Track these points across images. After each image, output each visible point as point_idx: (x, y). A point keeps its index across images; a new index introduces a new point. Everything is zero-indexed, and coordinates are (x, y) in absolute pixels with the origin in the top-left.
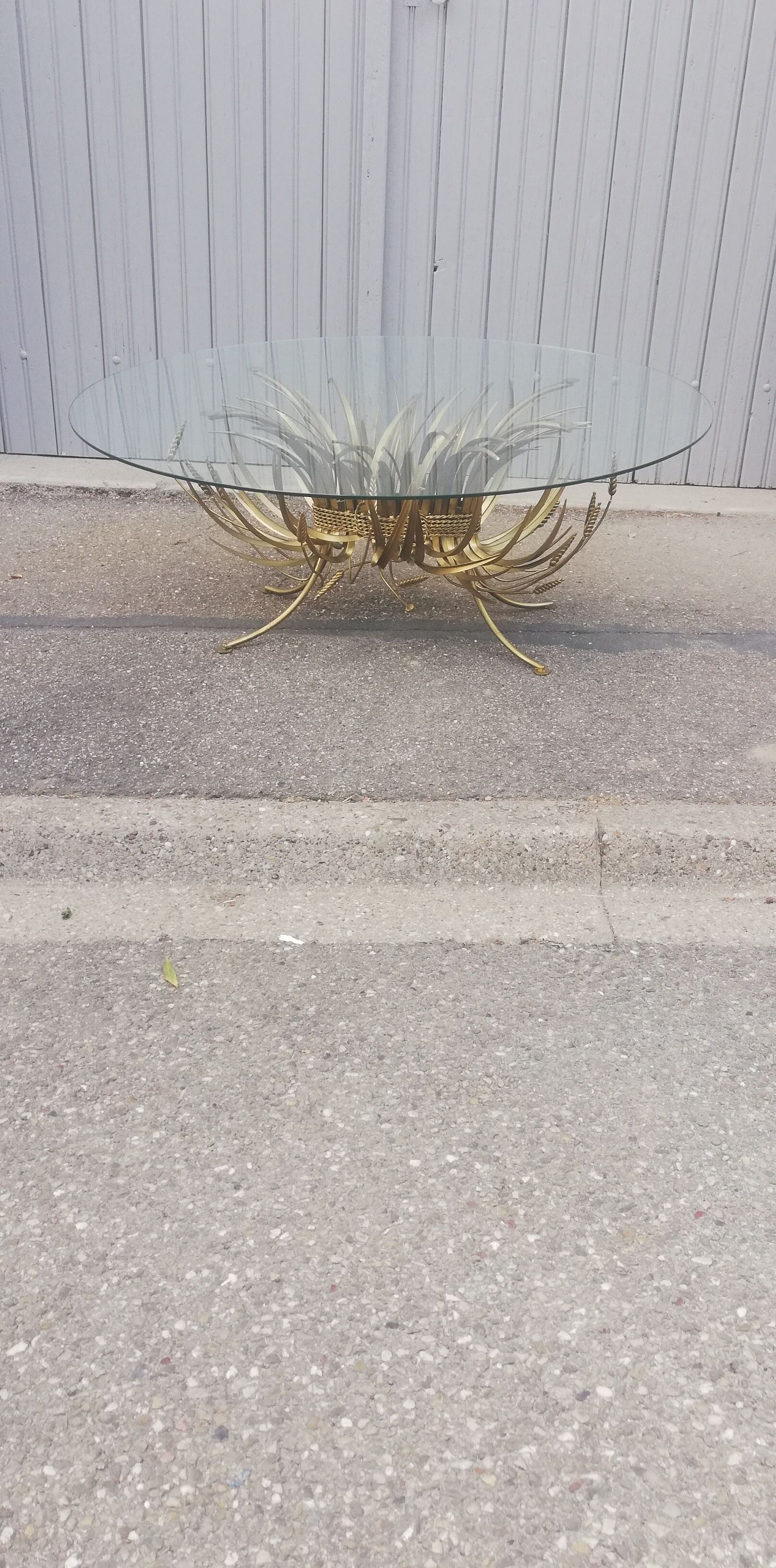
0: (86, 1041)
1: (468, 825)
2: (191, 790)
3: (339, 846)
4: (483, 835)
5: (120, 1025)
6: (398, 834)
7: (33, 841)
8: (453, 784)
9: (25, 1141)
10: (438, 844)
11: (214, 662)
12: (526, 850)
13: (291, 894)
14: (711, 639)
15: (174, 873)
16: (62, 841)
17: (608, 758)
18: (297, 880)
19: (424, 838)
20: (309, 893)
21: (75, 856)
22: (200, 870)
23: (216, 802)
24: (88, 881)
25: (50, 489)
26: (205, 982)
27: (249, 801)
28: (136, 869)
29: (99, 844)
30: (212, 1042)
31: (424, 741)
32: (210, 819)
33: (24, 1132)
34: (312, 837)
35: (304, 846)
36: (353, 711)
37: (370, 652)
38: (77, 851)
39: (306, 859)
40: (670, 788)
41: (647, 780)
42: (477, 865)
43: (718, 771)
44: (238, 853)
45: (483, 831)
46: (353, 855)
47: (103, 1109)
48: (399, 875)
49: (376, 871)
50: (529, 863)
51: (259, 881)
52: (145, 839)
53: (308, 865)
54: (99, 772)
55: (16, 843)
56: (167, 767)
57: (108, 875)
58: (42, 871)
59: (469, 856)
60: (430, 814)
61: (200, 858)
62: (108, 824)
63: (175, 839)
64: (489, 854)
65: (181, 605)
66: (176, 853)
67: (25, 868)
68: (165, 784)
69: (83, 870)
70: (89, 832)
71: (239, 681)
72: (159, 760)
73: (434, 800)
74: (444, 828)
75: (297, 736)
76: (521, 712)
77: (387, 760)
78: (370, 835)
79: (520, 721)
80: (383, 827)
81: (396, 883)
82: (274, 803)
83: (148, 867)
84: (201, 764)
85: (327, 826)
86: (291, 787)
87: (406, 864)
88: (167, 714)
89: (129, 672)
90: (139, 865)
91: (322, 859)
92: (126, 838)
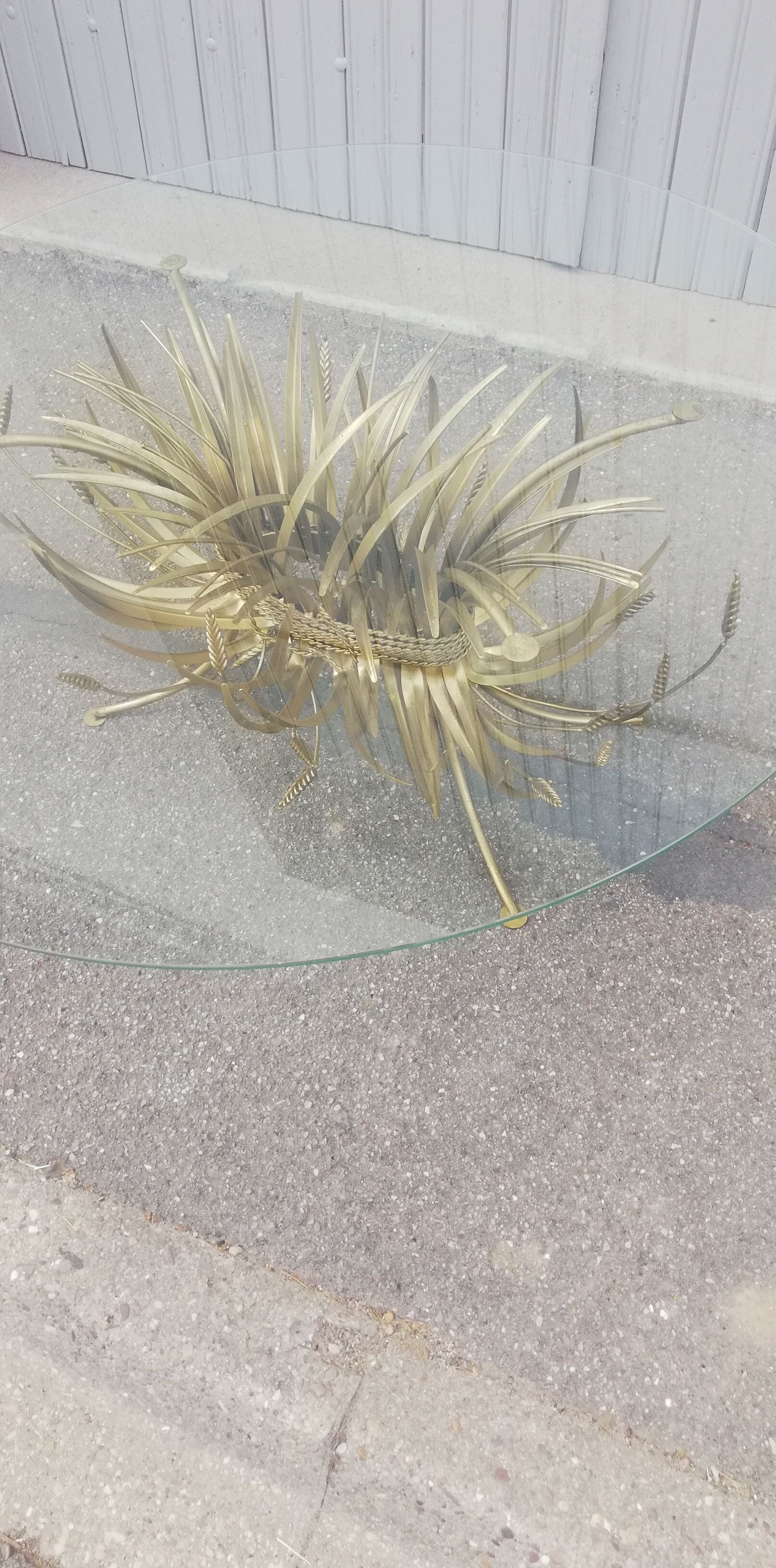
1: (154, 1324)
6: (52, 1296)
8: (200, 1196)
10: (101, 1339)
11: (67, 745)
12: (220, 1408)
17: (474, 1218)
19: (84, 1321)
25: (96, 261)
31: (225, 1055)
40: (528, 1346)
41: (508, 1303)
42: (151, 1390)
43: (639, 1331)
49: (20, 1328)
50: (223, 1425)
59: (141, 1374)
60: (123, 1265)
64: (168, 1385)
71: (69, 804)
73: (158, 1218)
74: (118, 1317)
75: (64, 978)
76: (415, 1026)
77: (145, 1089)
78: (15, 1281)
79: (398, 1052)
80: (41, 1272)
81: (45, 1355)
87: (58, 1340)
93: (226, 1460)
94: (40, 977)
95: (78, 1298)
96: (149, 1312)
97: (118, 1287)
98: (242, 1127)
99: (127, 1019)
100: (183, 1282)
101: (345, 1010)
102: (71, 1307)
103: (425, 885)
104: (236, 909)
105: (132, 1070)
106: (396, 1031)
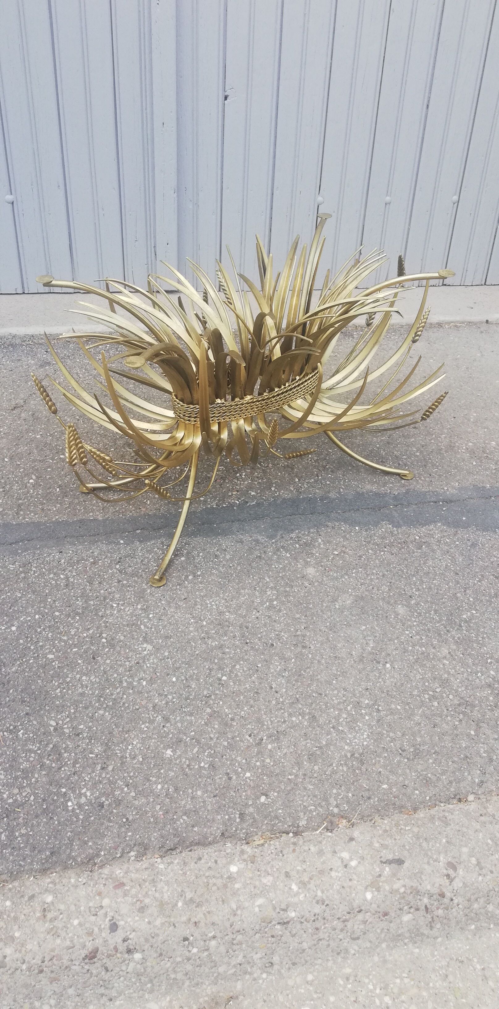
1: (474, 861)
2: (140, 844)
3: (339, 919)
6: (402, 890)
8: (427, 782)
10: (448, 895)
11: (105, 598)
13: (290, 983)
15: (149, 985)
18: (294, 964)
19: (432, 891)
20: (309, 978)
21: (25, 990)
22: (179, 976)
23: (176, 860)
27: (210, 850)
28: (102, 990)
29: (52, 972)
31: (368, 705)
32: (180, 904)
34: (307, 915)
35: (299, 926)
36: (277, 665)
37: (260, 557)
38: (26, 986)
39: (303, 939)
42: (490, 908)
44: (223, 949)
46: (356, 925)
48: (407, 935)
49: (383, 935)
51: (250, 974)
52: (109, 956)
53: (305, 945)
54: (23, 831)
56: (102, 805)
57: (69, 1003)
59: (482, 901)
60: (424, 844)
61: (179, 962)
62: (58, 941)
63: (146, 948)
65: (42, 504)
66: (148, 964)
70: (38, 961)
71: (140, 628)
72: (88, 794)
73: (415, 810)
74: (451, 872)
75: (232, 719)
76: (447, 640)
77: (342, 749)
78: (372, 898)
79: (452, 656)
80: (383, 882)
81: (405, 944)
82: (242, 852)
83: (116, 985)
84: (140, 793)
85: (319, 893)
86: (255, 820)
87: (414, 922)
88: (76, 703)
89: (14, 628)
90: (106, 984)
91: (321, 935)
92: (84, 959)
94: (216, 726)
95: (419, 879)
96: (464, 857)
97: (435, 857)
98: (414, 735)
99: (294, 719)
100: (465, 830)
101: (405, 651)
102: (419, 887)
103: (383, 576)
104: (299, 633)
105: (324, 743)
106: (440, 647)
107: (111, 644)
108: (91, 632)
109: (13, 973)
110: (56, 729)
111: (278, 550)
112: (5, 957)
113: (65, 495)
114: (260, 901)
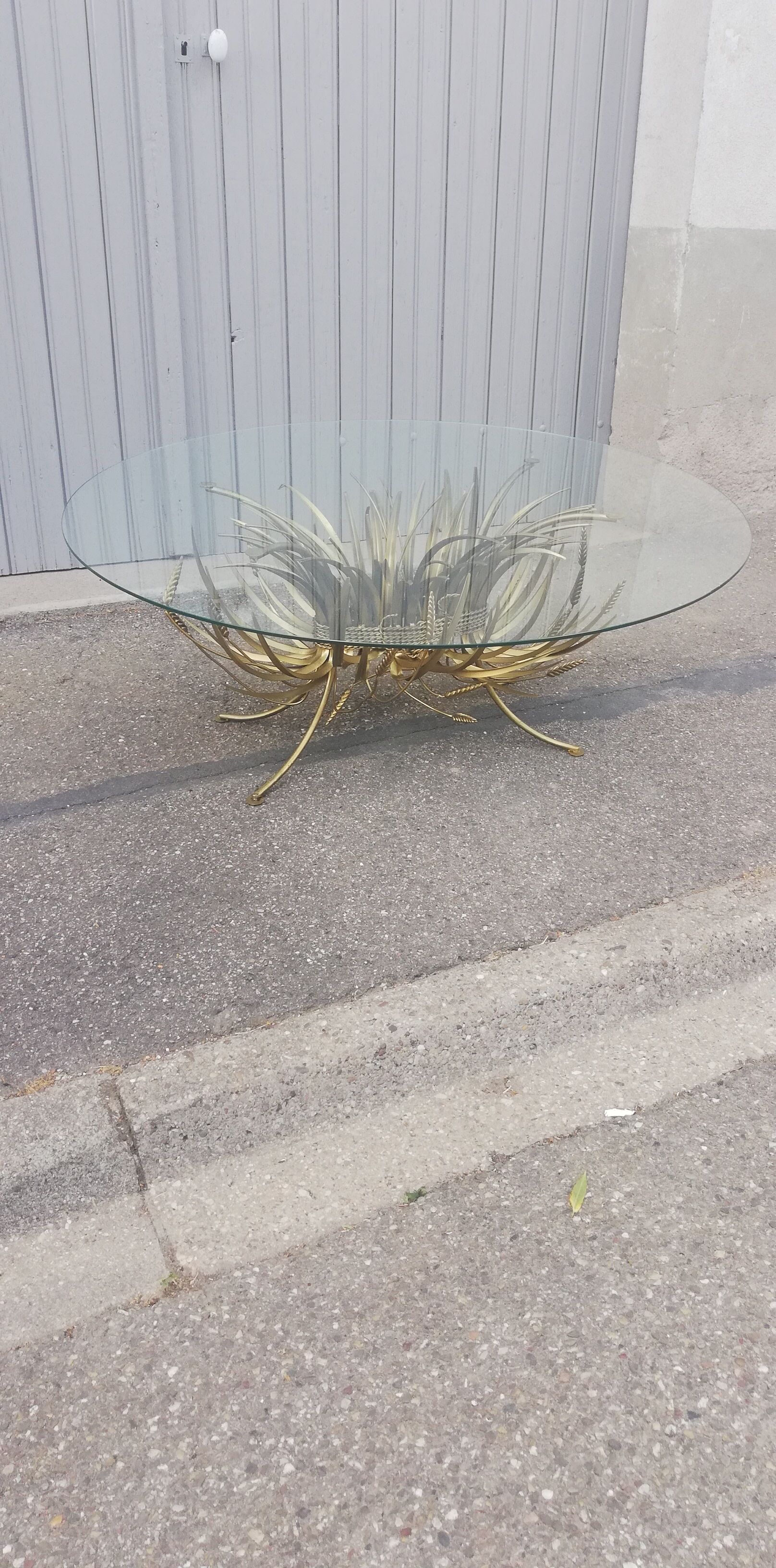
0: (605, 1314)
1: (683, 935)
2: (388, 976)
3: (584, 995)
4: (704, 942)
5: (611, 1278)
6: (631, 964)
7: (277, 1092)
9: (706, 1459)
10: (670, 963)
11: (260, 819)
12: (743, 945)
13: (555, 1060)
14: (674, 685)
15: (434, 1077)
16: (309, 1082)
18: (554, 1043)
19: (656, 962)
20: (570, 1053)
21: (327, 1094)
22: (459, 1064)
23: (426, 981)
24: (348, 1117)
26: (617, 1195)
28: (394, 1087)
29: (349, 1071)
30: (719, 1260)
31: (551, 854)
32: (444, 1005)
33: (694, 1451)
34: (557, 993)
35: (552, 1005)
37: (401, 768)
38: (328, 1088)
39: (557, 1018)
42: (707, 973)
44: (492, 1034)
45: (702, 938)
46: (599, 1000)
47: (730, 1386)
48: (644, 1006)
49: (623, 1008)
50: (748, 957)
51: (519, 1056)
52: (397, 1050)
53: (560, 1024)
54: (275, 985)
55: (259, 1102)
56: (340, 957)
57: (367, 1103)
58: (296, 1124)
59: (698, 966)
61: (457, 1051)
62: (348, 1045)
63: (427, 1038)
64: (714, 959)
65: (144, 757)
66: (431, 1055)
67: (276, 1127)
68: (359, 978)
69: (340, 1106)
70: (335, 1062)
71: (308, 834)
72: (323, 951)
73: (621, 916)
74: (667, 945)
75: (431, 882)
76: (604, 800)
77: (541, 885)
78: (608, 974)
79: (613, 810)
80: (613, 962)
81: (644, 1015)
82: (482, 967)
83: (406, 1079)
84: (371, 944)
85: (562, 977)
86: (485, 944)
87: (647, 993)
88: (276, 894)
89: (178, 852)
90: (397, 1080)
91: (572, 1012)
92: (375, 1056)
93: (760, 979)
94: (419, 889)
95: (643, 956)
96: (675, 935)
97: (650, 939)
98: (600, 867)
99: (488, 873)
100: (669, 919)
101: (569, 813)
102: (645, 961)
104: (465, 815)
105: (523, 884)
106: (600, 806)
107: (285, 848)
108: (260, 843)
109: (316, 1076)
110: (265, 915)
111: (415, 759)
112: (305, 1064)
113: (166, 747)
114: (514, 991)
